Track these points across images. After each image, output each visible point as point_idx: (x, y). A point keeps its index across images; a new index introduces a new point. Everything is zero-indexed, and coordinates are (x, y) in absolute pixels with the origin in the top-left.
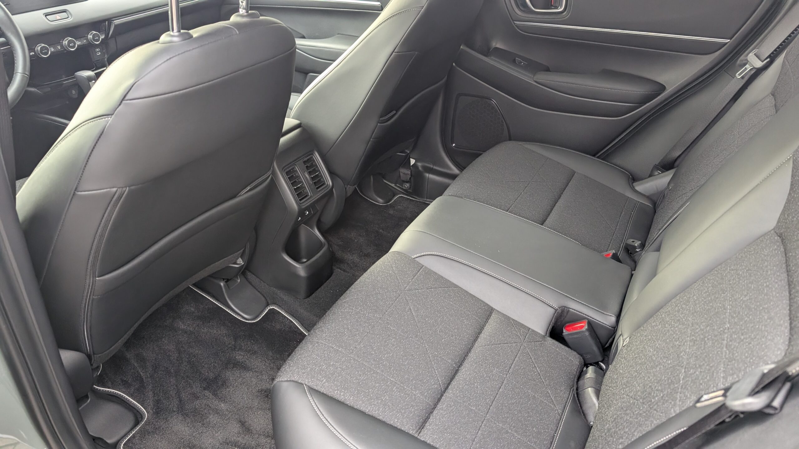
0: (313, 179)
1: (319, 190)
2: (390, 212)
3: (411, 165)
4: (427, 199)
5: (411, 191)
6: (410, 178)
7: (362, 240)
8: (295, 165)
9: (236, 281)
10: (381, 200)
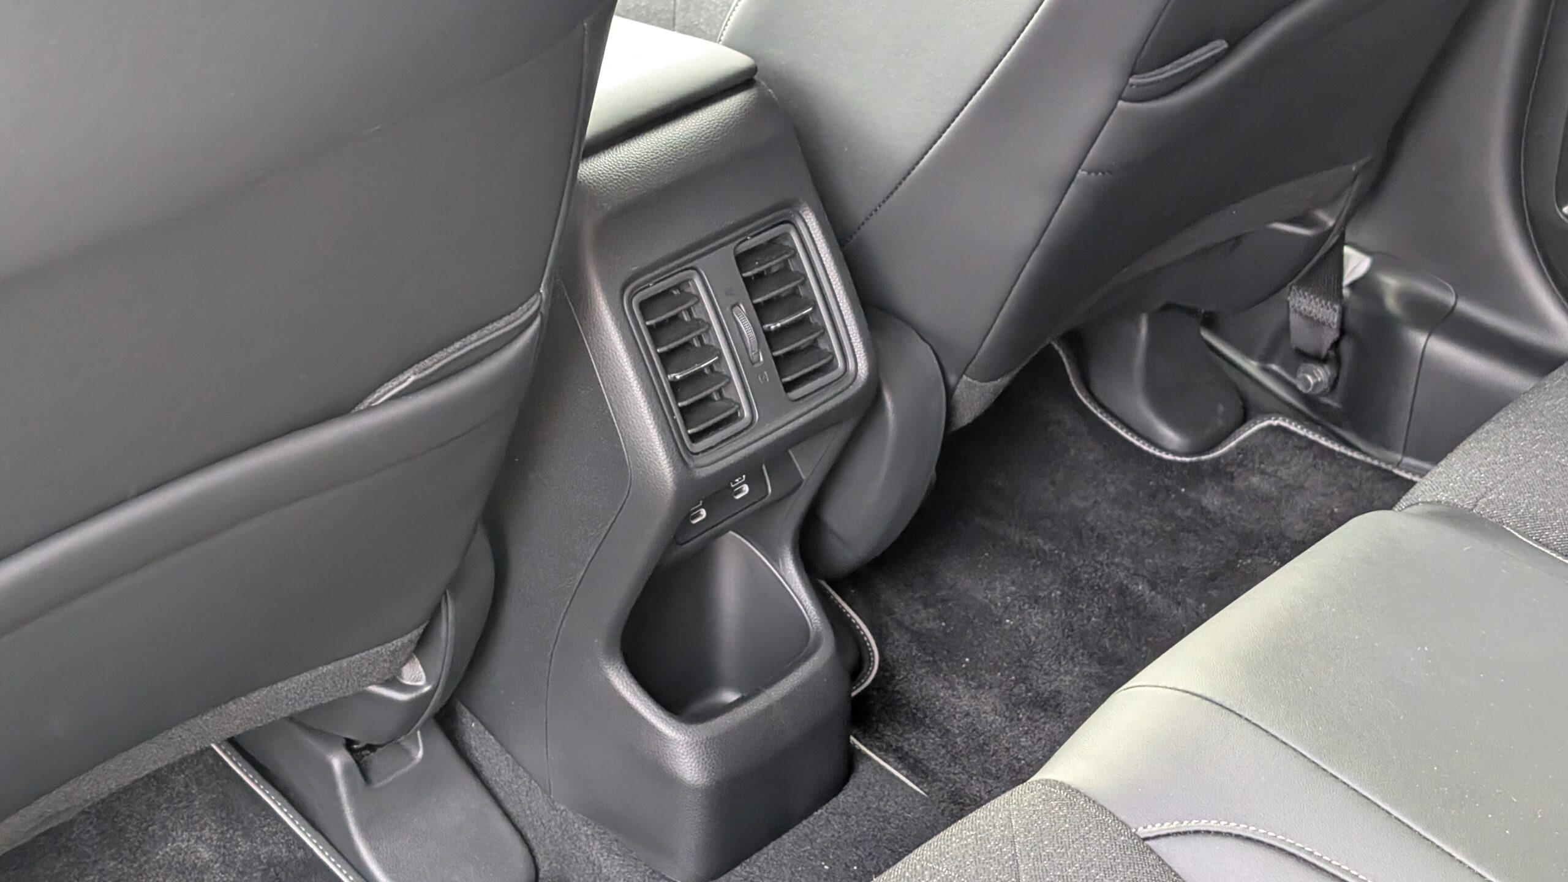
0: (771, 338)
1: (796, 393)
2: (1205, 501)
3: (1347, 281)
4: (1405, 453)
5: (1335, 404)
6: (1336, 345)
7: (1037, 620)
8: (692, 268)
9: (407, 752)
10: (1171, 436)
